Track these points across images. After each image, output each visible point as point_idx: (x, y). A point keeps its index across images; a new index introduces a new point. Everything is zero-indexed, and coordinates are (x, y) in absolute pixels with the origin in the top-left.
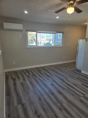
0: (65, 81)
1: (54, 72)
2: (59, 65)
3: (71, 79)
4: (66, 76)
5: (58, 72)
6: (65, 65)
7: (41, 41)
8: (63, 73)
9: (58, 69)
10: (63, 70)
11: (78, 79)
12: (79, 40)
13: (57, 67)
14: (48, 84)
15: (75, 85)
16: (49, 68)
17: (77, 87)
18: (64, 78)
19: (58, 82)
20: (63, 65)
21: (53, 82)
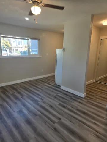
0: (39, 102)
1: (27, 91)
2: (36, 81)
3: (48, 98)
4: (42, 95)
5: (33, 92)
6: (44, 80)
7: (17, 48)
8: (39, 91)
9: (34, 86)
10: (40, 87)
11: (55, 97)
12: (56, 50)
13: (33, 84)
14: (14, 112)
15: (51, 107)
16: (21, 86)
17: (53, 110)
18: (39, 98)
19: (30, 106)
20: (41, 80)
21: (23, 107)
